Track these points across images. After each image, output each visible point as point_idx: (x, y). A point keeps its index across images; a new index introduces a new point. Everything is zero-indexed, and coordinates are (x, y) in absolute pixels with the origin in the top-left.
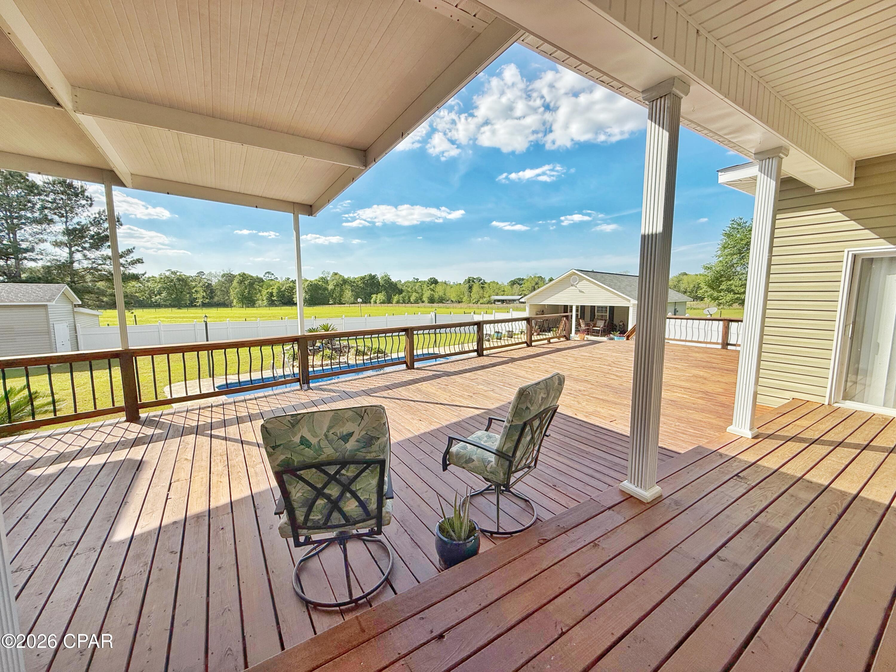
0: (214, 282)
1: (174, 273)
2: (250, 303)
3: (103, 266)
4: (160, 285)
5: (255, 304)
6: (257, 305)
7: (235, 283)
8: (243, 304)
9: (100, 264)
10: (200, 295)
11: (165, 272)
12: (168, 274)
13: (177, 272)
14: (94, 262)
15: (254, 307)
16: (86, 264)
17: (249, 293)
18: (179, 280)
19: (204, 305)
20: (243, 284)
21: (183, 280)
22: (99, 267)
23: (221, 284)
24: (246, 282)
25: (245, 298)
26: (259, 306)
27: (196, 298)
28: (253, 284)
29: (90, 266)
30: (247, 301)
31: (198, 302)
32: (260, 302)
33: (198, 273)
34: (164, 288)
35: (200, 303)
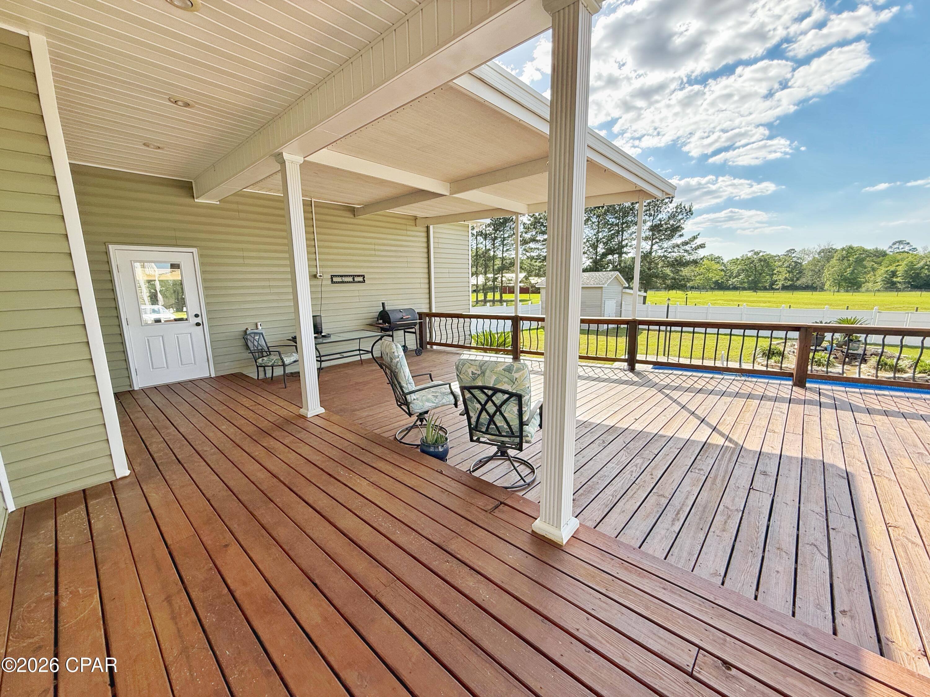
0: (806, 261)
1: (757, 253)
2: (851, 287)
3: (672, 254)
4: (740, 267)
5: (860, 286)
6: (863, 289)
7: (834, 261)
8: (839, 287)
9: (670, 252)
10: (781, 277)
11: (748, 253)
12: (750, 255)
13: (761, 251)
14: (665, 251)
15: (859, 292)
16: (660, 253)
17: (852, 273)
18: (760, 260)
19: (785, 288)
20: (845, 261)
21: (765, 260)
22: (669, 255)
23: (815, 263)
24: (851, 259)
25: (846, 279)
26: (867, 291)
27: (776, 281)
28: (863, 260)
29: (662, 255)
30: (846, 283)
31: (777, 285)
32: (870, 285)
33: (787, 251)
34: (743, 270)
35: (780, 285)
